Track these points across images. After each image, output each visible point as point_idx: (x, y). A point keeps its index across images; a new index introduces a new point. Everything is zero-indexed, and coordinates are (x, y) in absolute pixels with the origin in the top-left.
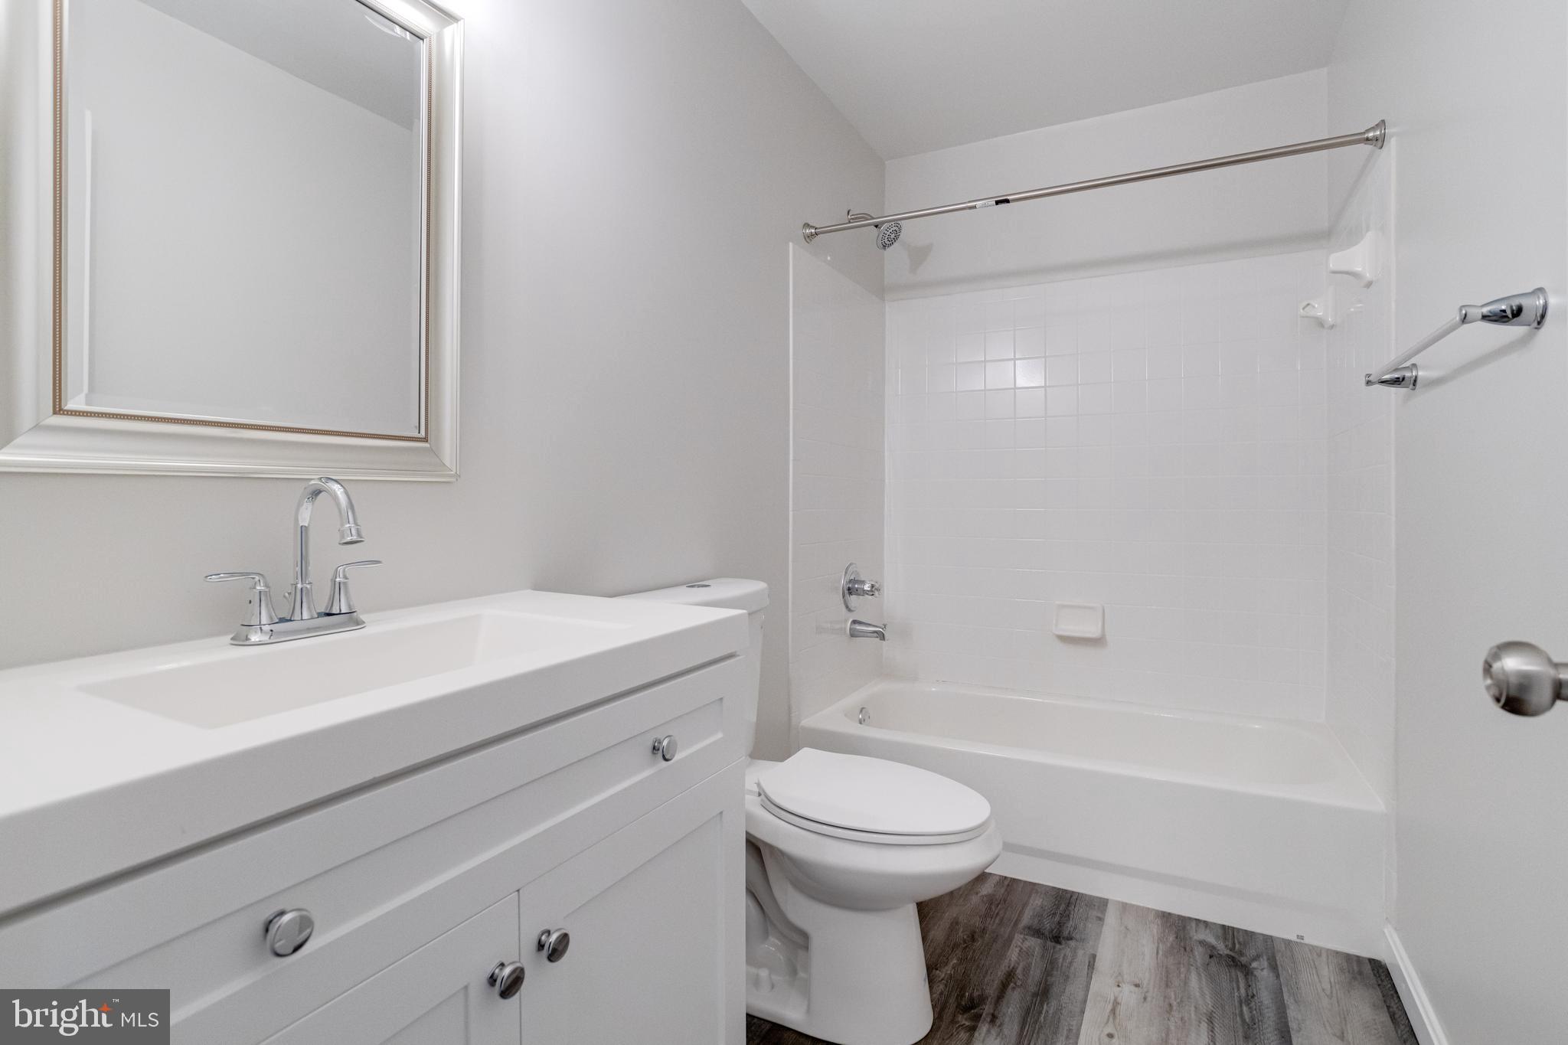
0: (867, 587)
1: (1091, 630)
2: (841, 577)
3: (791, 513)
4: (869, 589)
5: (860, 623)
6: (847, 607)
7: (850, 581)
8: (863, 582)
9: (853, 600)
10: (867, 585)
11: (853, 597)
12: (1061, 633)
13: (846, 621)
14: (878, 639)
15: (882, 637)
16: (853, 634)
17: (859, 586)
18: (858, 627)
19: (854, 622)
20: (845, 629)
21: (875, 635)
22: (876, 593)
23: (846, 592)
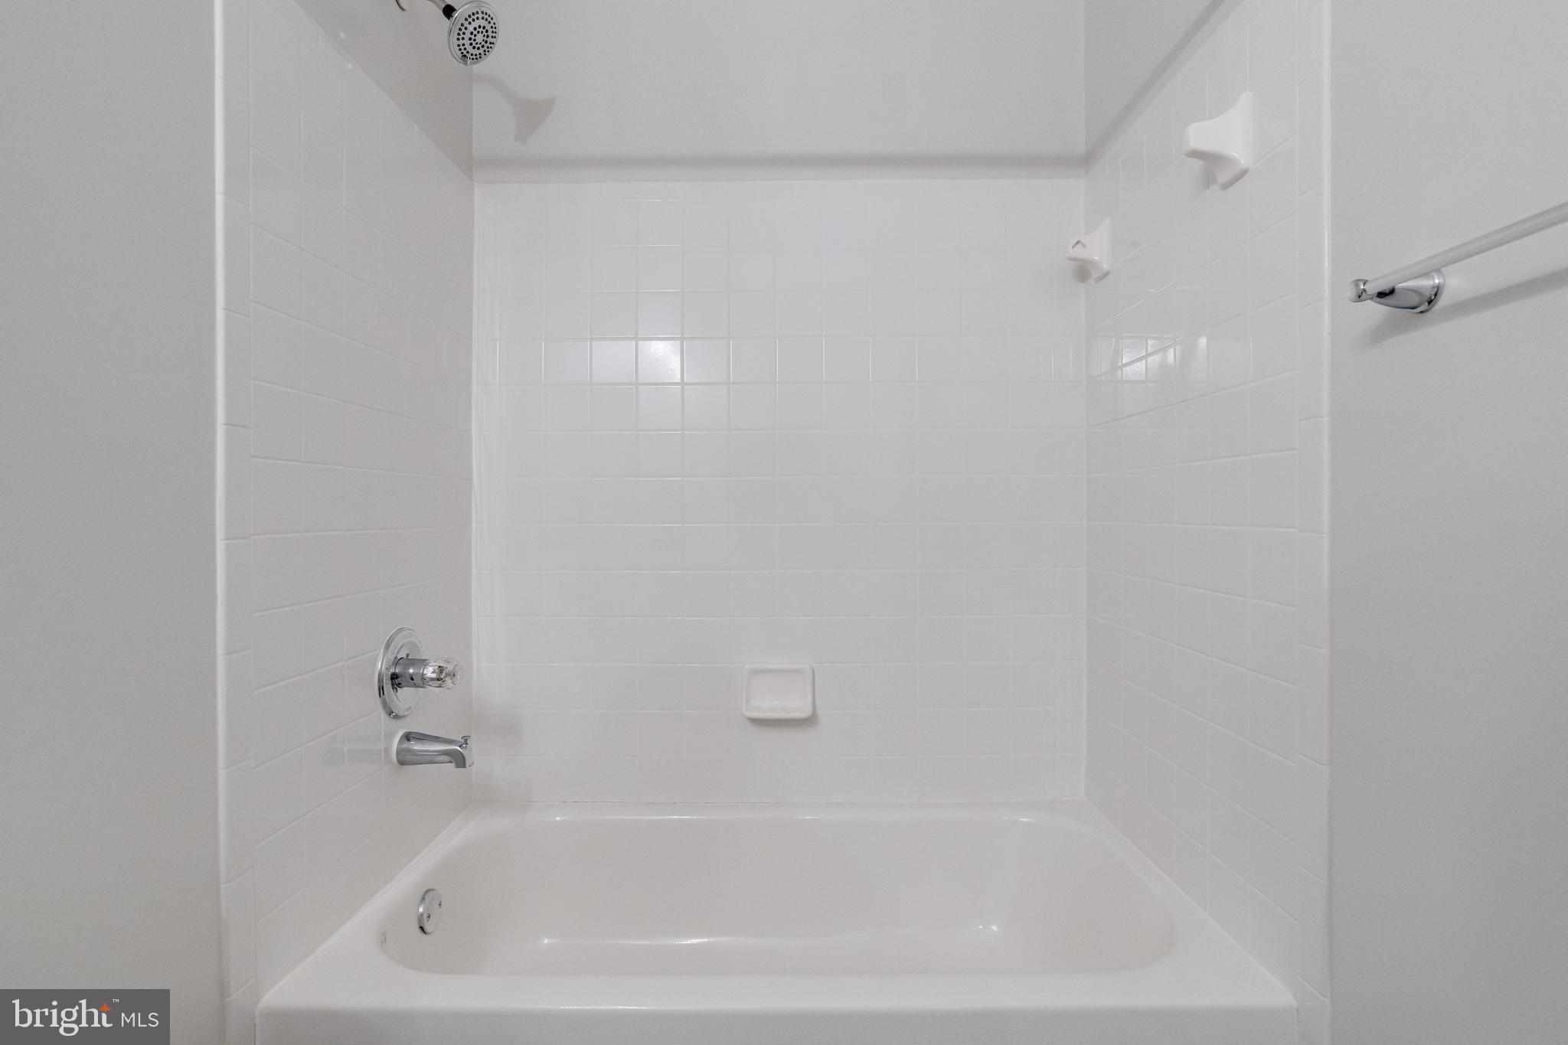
0: (429, 672)
1: (796, 705)
2: (378, 655)
3: (220, 545)
4: (434, 676)
5: (422, 738)
6: (390, 713)
7: (397, 662)
8: (423, 663)
9: (405, 696)
10: (431, 669)
11: (405, 693)
12: (756, 715)
13: (389, 737)
14: (453, 765)
15: (460, 761)
16: (405, 760)
17: (417, 671)
18: (416, 746)
19: (408, 737)
20: (387, 750)
21: (445, 758)
22: (448, 681)
23: (388, 687)
